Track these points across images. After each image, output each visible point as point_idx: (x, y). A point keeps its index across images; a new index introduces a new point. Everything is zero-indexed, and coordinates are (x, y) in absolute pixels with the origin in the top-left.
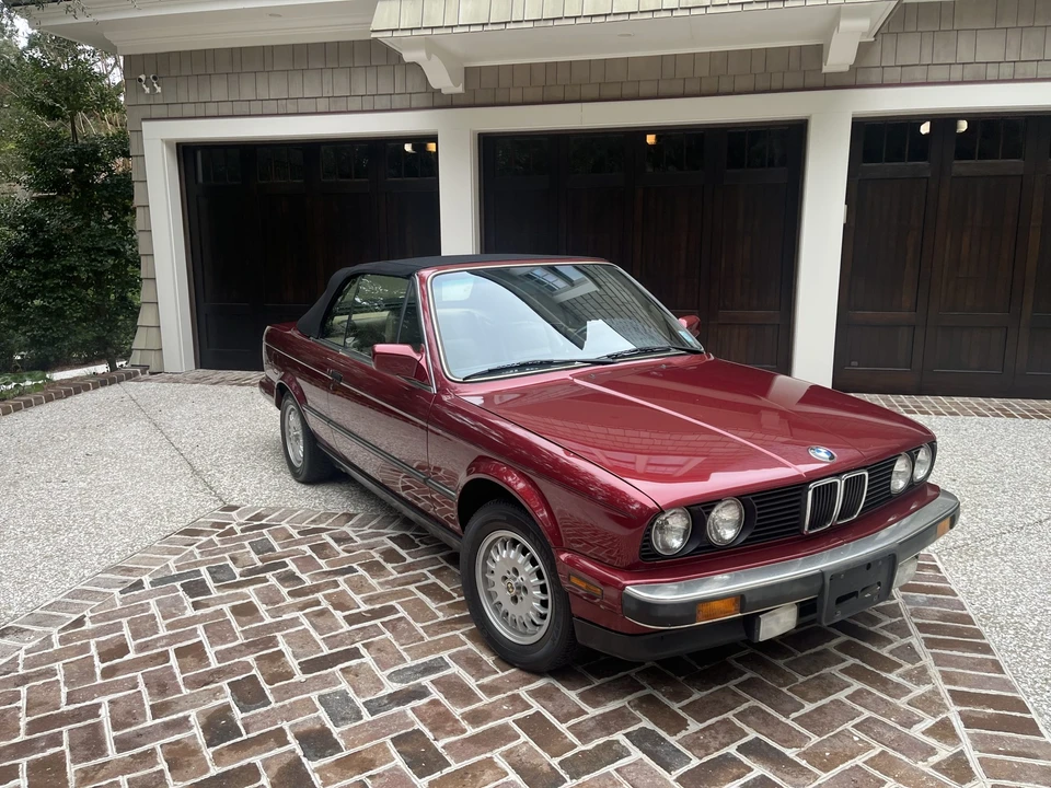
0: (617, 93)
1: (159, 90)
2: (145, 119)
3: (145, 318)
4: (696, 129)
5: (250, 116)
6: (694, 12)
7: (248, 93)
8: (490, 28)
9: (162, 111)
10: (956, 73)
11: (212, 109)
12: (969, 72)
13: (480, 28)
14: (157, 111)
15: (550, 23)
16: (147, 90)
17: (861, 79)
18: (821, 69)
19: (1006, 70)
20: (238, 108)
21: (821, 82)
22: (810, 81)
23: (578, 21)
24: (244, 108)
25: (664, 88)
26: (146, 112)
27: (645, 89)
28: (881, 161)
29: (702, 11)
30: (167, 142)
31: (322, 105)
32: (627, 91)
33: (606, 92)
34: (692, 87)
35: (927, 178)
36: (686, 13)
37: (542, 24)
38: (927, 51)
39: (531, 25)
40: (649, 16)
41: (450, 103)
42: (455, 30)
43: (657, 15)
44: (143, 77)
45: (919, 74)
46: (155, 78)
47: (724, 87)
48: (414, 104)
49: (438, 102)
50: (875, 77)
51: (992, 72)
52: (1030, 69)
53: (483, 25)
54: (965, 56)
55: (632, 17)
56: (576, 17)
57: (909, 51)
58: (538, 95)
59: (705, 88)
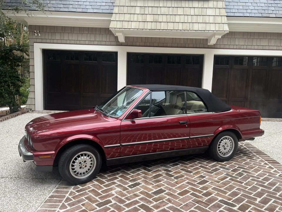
0: (162, 45)
1: (40, 35)
2: (34, 42)
3: (31, 95)
5: (66, 44)
6: (185, 31)
7: (66, 38)
8: (139, 30)
9: (40, 41)
10: (235, 47)
11: (55, 41)
12: (238, 47)
13: (137, 30)
14: (38, 41)
15: (153, 30)
16: (36, 35)
17: (215, 47)
18: (207, 44)
19: (245, 47)
20: (63, 42)
21: (207, 47)
22: (205, 46)
23: (160, 30)
24: (65, 42)
25: (173, 45)
26: (35, 40)
27: (169, 45)
28: (219, 64)
29: (187, 31)
30: (41, 49)
31: (87, 42)
32: (164, 45)
33: (160, 45)
34: (180, 45)
35: (228, 69)
36: (184, 31)
37: (151, 30)
38: (229, 42)
39: (149, 30)
40: (176, 31)
41: (121, 44)
42: (130, 30)
43: (178, 31)
44: (35, 31)
46: (39, 32)
47: (187, 46)
48: (112, 44)
49: (118, 44)
50: (218, 46)
51: (242, 47)
52: (250, 47)
53: (137, 29)
54: (237, 43)
55: (172, 31)
56: (159, 30)
57: (226, 42)
58: (143, 44)
59: (182, 46)
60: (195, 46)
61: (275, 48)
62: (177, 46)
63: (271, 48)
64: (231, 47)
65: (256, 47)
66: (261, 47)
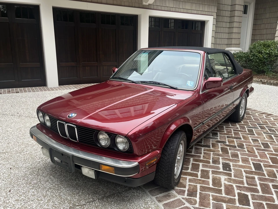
0: (96, 1)
4: (113, 14)
17: (150, 7)
19: (174, 9)
21: (142, 7)
22: (140, 6)
25: (108, 2)
27: (103, 1)
32: (99, 1)
34: (115, 3)
47: (122, 4)
54: (167, 5)
57: (158, 2)
59: (118, 4)
60: (131, 5)
61: (195, 12)
62: (112, 3)
63: (193, 12)
64: (163, 8)
65: (182, 10)
66: (185, 11)
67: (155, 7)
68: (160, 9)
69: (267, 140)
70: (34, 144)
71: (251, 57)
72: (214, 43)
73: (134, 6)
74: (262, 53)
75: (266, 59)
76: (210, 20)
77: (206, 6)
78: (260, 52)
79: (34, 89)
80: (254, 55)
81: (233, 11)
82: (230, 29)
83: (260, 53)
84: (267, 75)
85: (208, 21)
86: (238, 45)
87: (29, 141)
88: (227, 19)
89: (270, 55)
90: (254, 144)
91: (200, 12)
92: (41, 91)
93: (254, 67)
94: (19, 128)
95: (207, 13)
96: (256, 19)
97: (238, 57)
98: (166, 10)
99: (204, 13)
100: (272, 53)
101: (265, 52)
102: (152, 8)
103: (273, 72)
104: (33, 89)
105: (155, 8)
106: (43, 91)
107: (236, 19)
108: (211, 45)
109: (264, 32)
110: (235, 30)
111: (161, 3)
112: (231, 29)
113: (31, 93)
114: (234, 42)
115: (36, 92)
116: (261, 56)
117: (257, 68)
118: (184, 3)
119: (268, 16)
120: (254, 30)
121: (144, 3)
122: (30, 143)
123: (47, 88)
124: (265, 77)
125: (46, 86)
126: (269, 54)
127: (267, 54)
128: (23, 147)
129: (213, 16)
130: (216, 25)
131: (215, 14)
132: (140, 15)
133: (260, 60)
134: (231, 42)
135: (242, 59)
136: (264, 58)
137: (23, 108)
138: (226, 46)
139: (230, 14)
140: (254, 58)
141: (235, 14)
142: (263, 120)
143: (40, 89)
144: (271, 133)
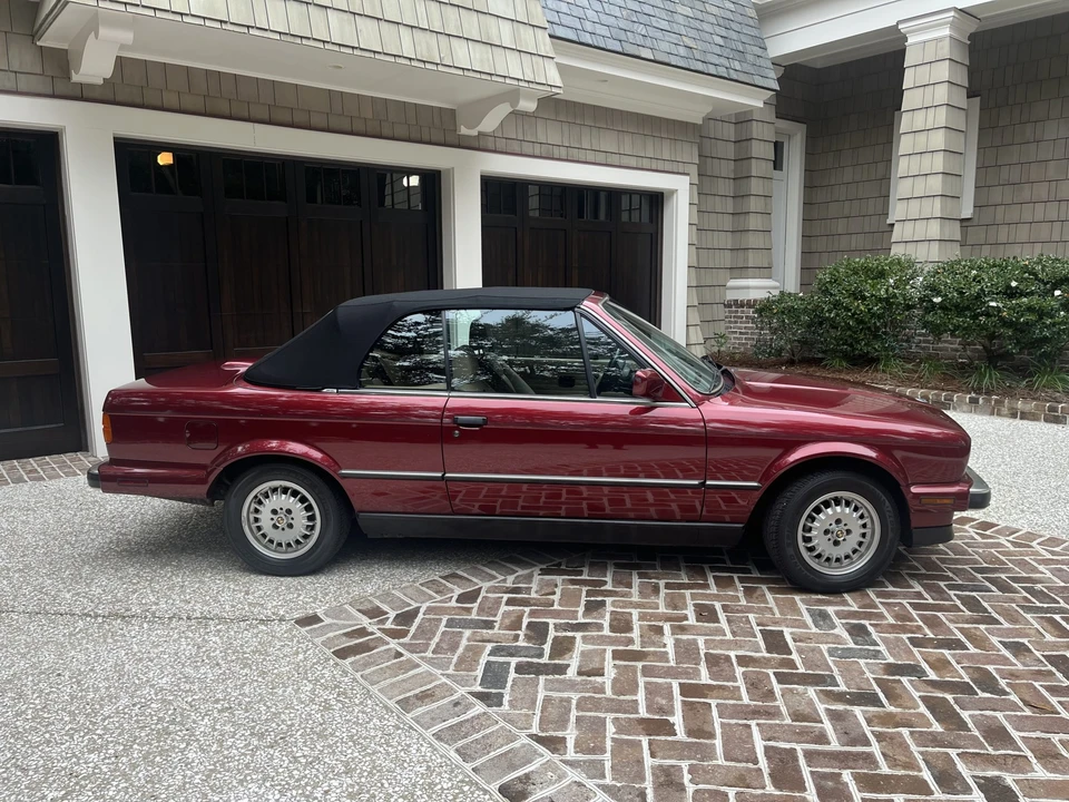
0: (288, 118)
4: (351, 166)
6: (427, 66)
8: (229, 27)
15: (298, 40)
17: (482, 144)
18: (456, 131)
19: (563, 152)
21: (456, 142)
22: (449, 139)
23: (327, 46)
25: (334, 122)
27: (315, 120)
32: (298, 118)
33: (278, 116)
34: (359, 126)
36: (422, 65)
37: (289, 38)
39: (277, 36)
40: (392, 60)
42: (185, 19)
43: (398, 61)
45: (516, 147)
47: (386, 132)
52: (576, 154)
55: (377, 56)
56: (324, 42)
58: (199, 104)
59: (370, 130)
60: (414, 135)
61: (633, 162)
62: (347, 127)
63: (626, 160)
64: (527, 148)
65: (590, 156)
66: (601, 158)
67: (501, 144)
68: (518, 150)
69: (1053, 639)
70: (104, 769)
71: (830, 311)
72: (696, 265)
73: (426, 138)
74: (864, 298)
75: (880, 317)
76: (680, 189)
77: (666, 144)
78: (857, 295)
79: (35, 465)
80: (837, 305)
81: (743, 159)
82: (736, 217)
83: (856, 299)
84: (884, 371)
85: (672, 192)
86: (766, 270)
87: (74, 755)
88: (725, 187)
89: (888, 302)
90: (1024, 664)
91: (646, 163)
92: (67, 475)
93: (838, 345)
94: (10, 681)
95: (668, 166)
96: (811, 185)
97: (783, 313)
98: (537, 152)
99: (660, 165)
100: (895, 296)
101: (872, 295)
102: (491, 146)
103: (908, 359)
104: (29, 467)
105: (499, 147)
106: (76, 474)
107: (756, 186)
108: (689, 272)
109: (841, 226)
110: (754, 222)
111: (520, 131)
112: (742, 217)
113: (26, 487)
114: (753, 259)
115: (48, 483)
116: (862, 308)
117: (851, 345)
118: (595, 131)
119: (848, 175)
120: (807, 220)
121: (464, 131)
122: (83, 770)
123: (92, 459)
124: (879, 375)
125: (87, 450)
126: (887, 300)
127: (880, 300)
128: (56, 794)
129: (688, 174)
130: (698, 205)
131: (694, 170)
132: (448, 170)
133: (859, 322)
134: (746, 260)
135: (799, 317)
136: (873, 315)
137: (9, 569)
138: (728, 276)
139: (735, 171)
140: (837, 315)
141: (749, 170)
142: (981, 551)
143: (63, 466)
144: (1045, 605)
